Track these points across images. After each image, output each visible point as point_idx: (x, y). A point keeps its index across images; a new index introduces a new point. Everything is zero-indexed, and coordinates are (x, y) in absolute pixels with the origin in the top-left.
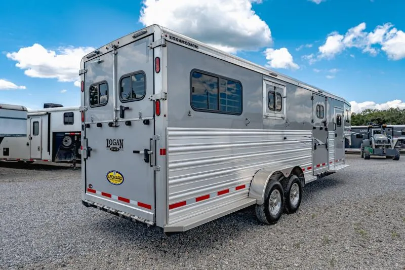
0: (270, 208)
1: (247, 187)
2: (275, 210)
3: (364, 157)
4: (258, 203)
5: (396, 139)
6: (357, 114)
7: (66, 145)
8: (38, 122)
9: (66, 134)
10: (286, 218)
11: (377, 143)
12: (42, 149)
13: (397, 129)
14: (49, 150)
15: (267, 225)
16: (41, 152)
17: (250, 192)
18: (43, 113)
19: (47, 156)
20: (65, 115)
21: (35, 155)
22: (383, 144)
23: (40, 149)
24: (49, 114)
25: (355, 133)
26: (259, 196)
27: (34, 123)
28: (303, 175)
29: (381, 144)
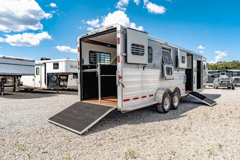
0: (164, 106)
1: (154, 96)
2: (167, 107)
3: (215, 87)
4: (159, 103)
5: (234, 78)
6: (213, 64)
7: (54, 80)
8: (39, 68)
9: (54, 74)
10: (172, 112)
11: (222, 80)
12: (41, 82)
13: (235, 72)
14: (45, 83)
15: (163, 113)
16: (41, 84)
17: (156, 98)
18: (42, 63)
19: (44, 86)
20: (54, 64)
21: (38, 85)
22: (225, 81)
23: (40, 82)
24: (45, 64)
25: (211, 75)
26: (159, 100)
27: (37, 68)
28: (180, 92)
29: (224, 81)
